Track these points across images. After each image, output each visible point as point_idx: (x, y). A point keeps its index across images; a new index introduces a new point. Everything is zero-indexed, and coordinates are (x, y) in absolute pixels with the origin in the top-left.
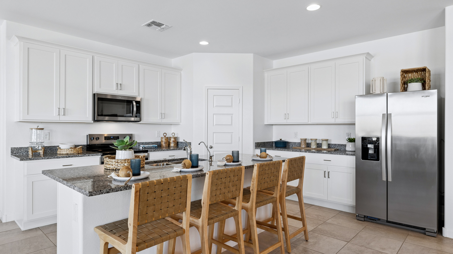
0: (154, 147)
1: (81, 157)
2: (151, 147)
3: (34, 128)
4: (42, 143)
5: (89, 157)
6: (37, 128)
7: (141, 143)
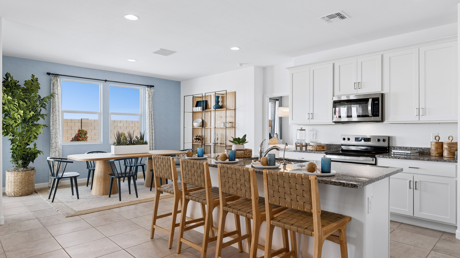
0: (406, 154)
1: (309, 153)
2: (401, 154)
3: (298, 130)
4: (304, 140)
5: (314, 154)
6: (301, 129)
7: (403, 147)
